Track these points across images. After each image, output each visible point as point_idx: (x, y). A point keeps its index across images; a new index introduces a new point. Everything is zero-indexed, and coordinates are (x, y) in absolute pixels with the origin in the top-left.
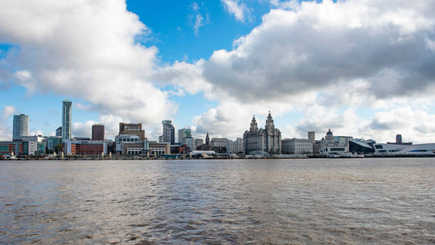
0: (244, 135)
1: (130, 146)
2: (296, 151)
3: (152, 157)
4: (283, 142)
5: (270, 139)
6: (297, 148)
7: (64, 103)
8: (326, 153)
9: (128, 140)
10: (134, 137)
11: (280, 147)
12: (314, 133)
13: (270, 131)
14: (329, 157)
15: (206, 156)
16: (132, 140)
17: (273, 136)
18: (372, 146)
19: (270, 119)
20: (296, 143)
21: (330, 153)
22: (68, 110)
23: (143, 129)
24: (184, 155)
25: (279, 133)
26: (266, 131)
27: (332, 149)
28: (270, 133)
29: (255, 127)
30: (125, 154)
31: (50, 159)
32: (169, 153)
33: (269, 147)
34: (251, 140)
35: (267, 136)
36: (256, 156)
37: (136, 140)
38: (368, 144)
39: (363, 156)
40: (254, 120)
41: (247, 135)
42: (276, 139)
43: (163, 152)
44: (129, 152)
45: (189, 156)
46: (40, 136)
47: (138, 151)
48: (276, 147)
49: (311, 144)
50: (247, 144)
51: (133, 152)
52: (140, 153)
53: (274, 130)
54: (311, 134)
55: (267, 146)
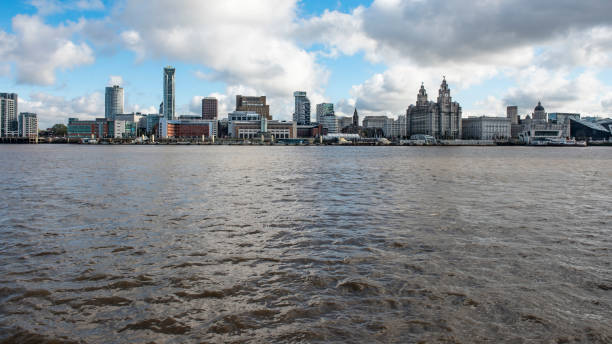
0: (408, 111)
1: (242, 127)
2: (484, 135)
3: (268, 142)
4: (464, 121)
5: (444, 118)
6: (486, 130)
7: (166, 70)
8: (528, 139)
9: (244, 119)
10: (252, 115)
11: (460, 129)
12: (516, 108)
13: (446, 106)
14: (530, 145)
15: (343, 140)
16: (249, 118)
17: (450, 113)
18: (608, 128)
19: (445, 88)
20: (485, 124)
21: (535, 139)
22: (170, 80)
23: (267, 103)
24: (312, 140)
25: (459, 108)
26: (438, 105)
27: (537, 133)
28: (444, 109)
29: (423, 100)
30: (236, 137)
31: (136, 144)
32: (295, 137)
33: (443, 130)
34: (416, 118)
35: (439, 112)
36: (417, 142)
37: (255, 118)
38: (603, 125)
39: (585, 143)
40: (422, 90)
41: (412, 111)
42: (453, 116)
43: (287, 136)
44: (241, 135)
45: (319, 141)
46: (138, 114)
47: (253, 133)
48: (453, 129)
49: (509, 125)
50: (411, 124)
51: (246, 135)
52: (255, 136)
53: (450, 104)
54: (512, 110)
55: (440, 127)
